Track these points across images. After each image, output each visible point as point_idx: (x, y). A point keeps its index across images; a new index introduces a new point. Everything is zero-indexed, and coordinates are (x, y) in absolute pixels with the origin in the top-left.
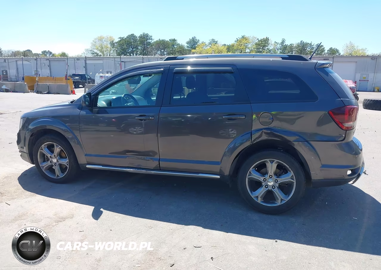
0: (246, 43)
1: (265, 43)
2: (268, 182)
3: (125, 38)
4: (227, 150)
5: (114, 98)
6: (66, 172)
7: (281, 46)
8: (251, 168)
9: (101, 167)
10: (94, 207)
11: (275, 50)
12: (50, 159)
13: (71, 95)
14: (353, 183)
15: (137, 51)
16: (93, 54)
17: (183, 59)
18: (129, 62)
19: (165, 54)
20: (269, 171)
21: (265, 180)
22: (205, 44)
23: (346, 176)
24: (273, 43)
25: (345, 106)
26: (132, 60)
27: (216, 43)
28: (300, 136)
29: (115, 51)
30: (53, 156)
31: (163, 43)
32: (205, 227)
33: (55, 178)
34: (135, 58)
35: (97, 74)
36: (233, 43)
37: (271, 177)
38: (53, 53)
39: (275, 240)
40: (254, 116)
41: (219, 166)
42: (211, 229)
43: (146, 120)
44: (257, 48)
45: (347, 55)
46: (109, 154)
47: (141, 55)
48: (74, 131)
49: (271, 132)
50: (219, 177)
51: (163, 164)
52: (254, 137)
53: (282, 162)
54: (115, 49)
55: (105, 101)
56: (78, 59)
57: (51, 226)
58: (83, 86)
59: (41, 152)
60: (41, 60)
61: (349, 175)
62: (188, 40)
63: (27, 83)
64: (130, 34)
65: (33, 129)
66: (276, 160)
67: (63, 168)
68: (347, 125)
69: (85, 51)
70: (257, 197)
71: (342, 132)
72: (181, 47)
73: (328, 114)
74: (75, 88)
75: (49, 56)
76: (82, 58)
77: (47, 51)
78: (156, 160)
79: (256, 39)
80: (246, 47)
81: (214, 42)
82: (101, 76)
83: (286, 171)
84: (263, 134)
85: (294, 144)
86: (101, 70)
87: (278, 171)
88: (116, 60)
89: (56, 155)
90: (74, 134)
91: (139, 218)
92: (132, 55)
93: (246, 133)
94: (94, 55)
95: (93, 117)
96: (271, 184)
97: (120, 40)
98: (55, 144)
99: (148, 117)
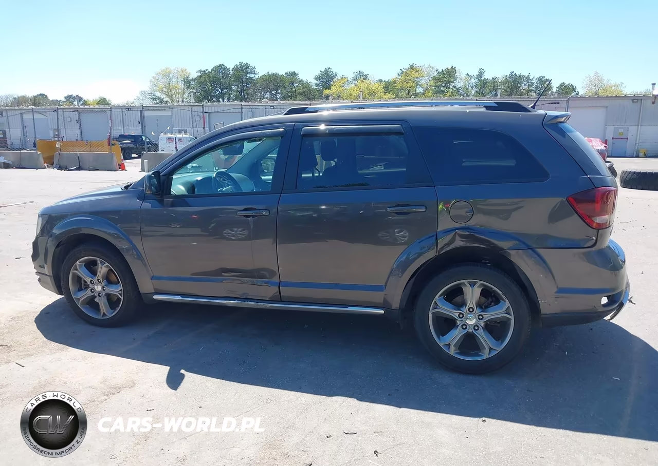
0: (417, 78)
1: (450, 77)
2: (467, 319)
3: (209, 72)
4: (395, 266)
5: (199, 178)
6: (118, 307)
7: (477, 80)
8: (437, 297)
9: (178, 298)
10: (169, 368)
11: (467, 89)
12: (91, 286)
13: (119, 171)
14: (612, 318)
15: (230, 94)
16: (154, 99)
17: (316, 111)
18: (218, 112)
19: (279, 97)
20: (468, 300)
21: (461, 316)
22: (346, 80)
23: (600, 306)
24: (463, 76)
25: (596, 188)
26: (222, 109)
27: (366, 77)
28: (519, 240)
29: (192, 93)
30: (95, 280)
31: (275, 79)
32: (361, 398)
33: (100, 317)
34: (226, 106)
35: (163, 134)
36: (394, 77)
37: (471, 310)
38: (85, 98)
39: (482, 419)
40: (441, 206)
41: (383, 293)
42: (372, 403)
43: (256, 216)
44: (436, 86)
45: (590, 94)
46: (192, 275)
47: (237, 100)
48: (131, 237)
49: (471, 234)
50: (383, 312)
51: (286, 292)
52: (442, 242)
53: (490, 285)
54: (191, 91)
55: (183, 184)
56: (128, 109)
57: (97, 403)
58: (137, 156)
59: (74, 275)
60: (64, 111)
61: (604, 305)
62: (318, 73)
63: (42, 153)
64: (217, 64)
65: (60, 234)
66: (480, 282)
67: (112, 301)
68: (599, 220)
69: (139, 95)
70: (449, 345)
71: (592, 233)
72: (306, 85)
73: (566, 202)
74: (125, 159)
75: (78, 104)
76: (135, 107)
77: (74, 95)
78: (273, 284)
79: (434, 70)
80: (417, 84)
81: (362, 76)
82: (169, 138)
83: (496, 300)
84: (457, 237)
85: (509, 254)
86: (168, 128)
87: (483, 299)
88: (195, 109)
89: (100, 278)
90: (131, 242)
91: (247, 385)
92: (220, 100)
93: (428, 236)
94: (155, 102)
95: (165, 212)
96: (471, 322)
97: (199, 74)
98: (98, 259)
99: (258, 211)
